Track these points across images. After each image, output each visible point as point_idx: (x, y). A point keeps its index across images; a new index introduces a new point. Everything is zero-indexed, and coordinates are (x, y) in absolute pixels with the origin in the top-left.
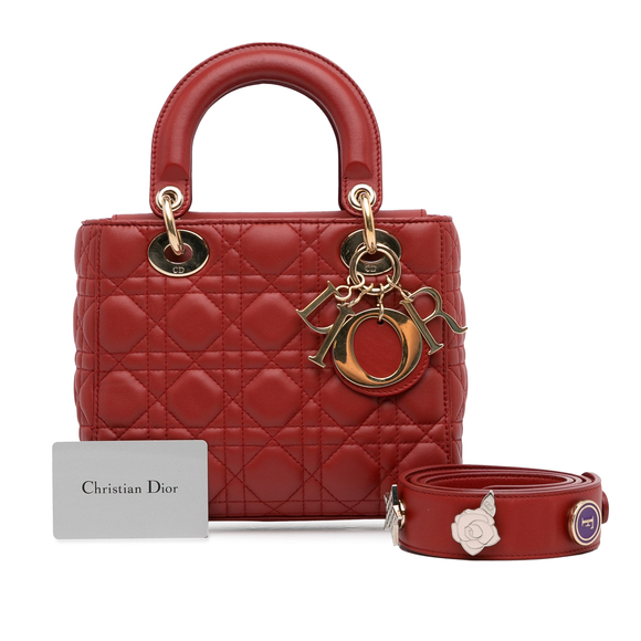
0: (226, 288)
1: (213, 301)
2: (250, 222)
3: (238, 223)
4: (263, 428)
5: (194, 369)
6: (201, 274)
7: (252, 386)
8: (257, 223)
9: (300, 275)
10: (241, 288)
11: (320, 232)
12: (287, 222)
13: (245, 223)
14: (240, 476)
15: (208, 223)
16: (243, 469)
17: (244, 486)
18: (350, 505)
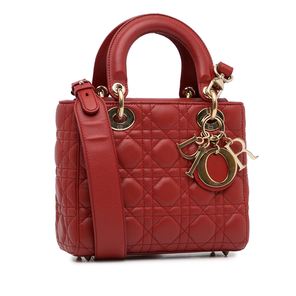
0: (144, 136)
1: (138, 143)
2: (155, 104)
3: (149, 104)
4: (163, 207)
5: (128, 177)
6: (131, 129)
7: (158, 186)
8: (158, 104)
9: (179, 130)
10: (152, 136)
11: (188, 109)
12: (172, 104)
13: (152, 104)
14: (151, 232)
15: (134, 103)
16: (152, 228)
17: (152, 237)
18: (200, 245)
